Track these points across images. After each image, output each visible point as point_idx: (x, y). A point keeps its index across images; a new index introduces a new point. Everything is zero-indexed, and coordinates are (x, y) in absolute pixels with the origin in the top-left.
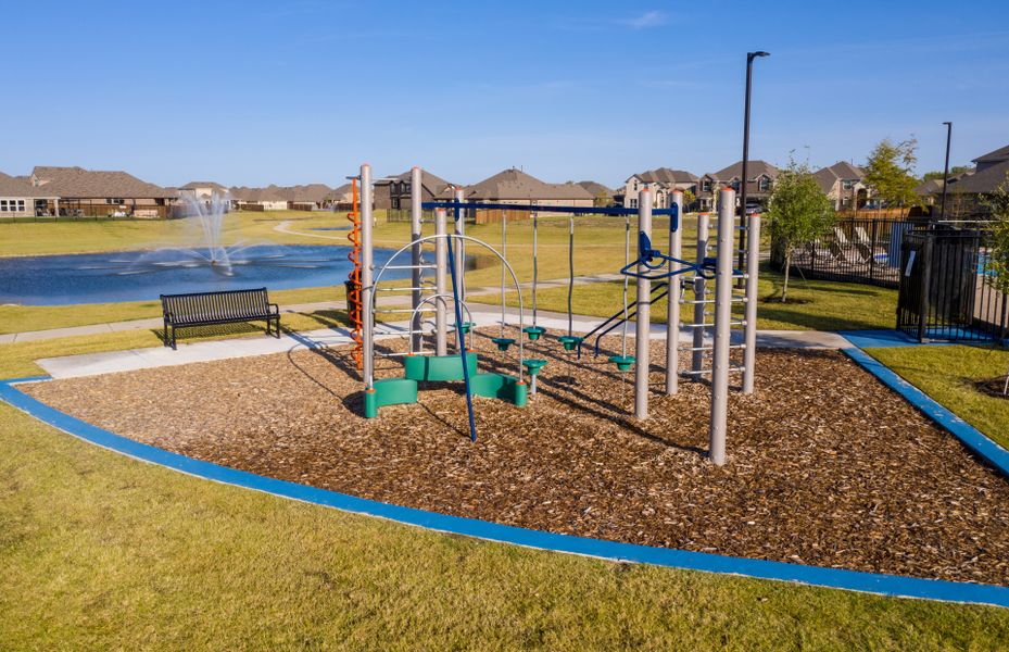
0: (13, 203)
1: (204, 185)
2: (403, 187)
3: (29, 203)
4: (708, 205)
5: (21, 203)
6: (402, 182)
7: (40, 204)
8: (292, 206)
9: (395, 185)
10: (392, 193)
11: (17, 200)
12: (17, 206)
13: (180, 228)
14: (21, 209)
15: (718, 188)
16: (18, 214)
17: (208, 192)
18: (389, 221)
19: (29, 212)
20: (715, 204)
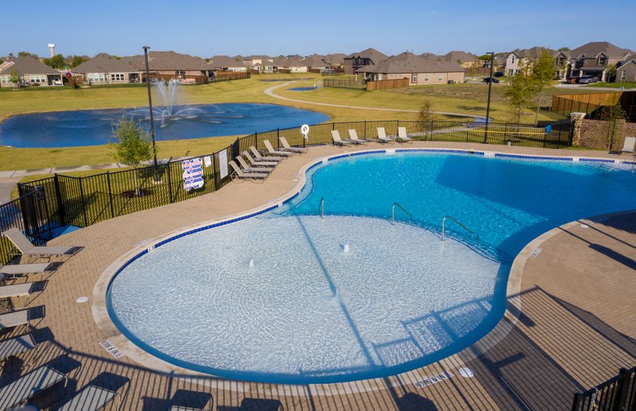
0: (118, 76)
1: (258, 57)
2: (360, 60)
3: (126, 75)
4: (560, 75)
5: (122, 75)
6: (359, 57)
7: (133, 76)
8: (310, 70)
9: (356, 59)
10: (354, 65)
11: (120, 74)
12: (120, 77)
13: (201, 90)
14: (122, 79)
15: (569, 63)
16: (120, 82)
17: (260, 62)
18: (325, 86)
19: (126, 81)
20: (565, 74)
